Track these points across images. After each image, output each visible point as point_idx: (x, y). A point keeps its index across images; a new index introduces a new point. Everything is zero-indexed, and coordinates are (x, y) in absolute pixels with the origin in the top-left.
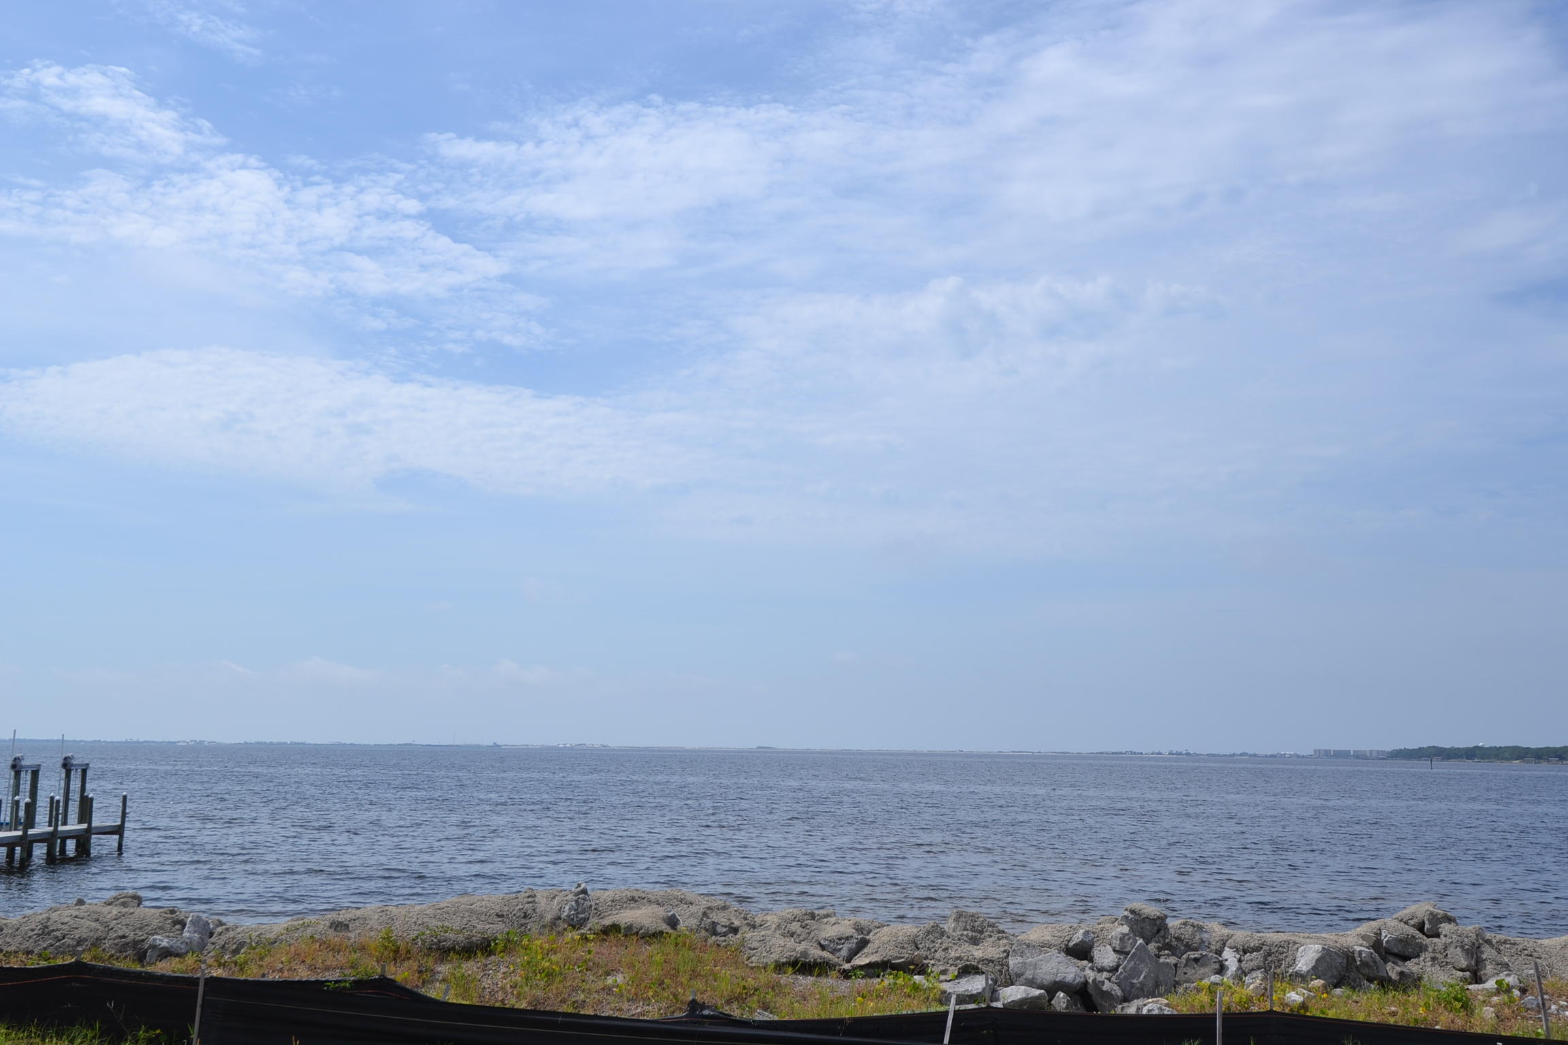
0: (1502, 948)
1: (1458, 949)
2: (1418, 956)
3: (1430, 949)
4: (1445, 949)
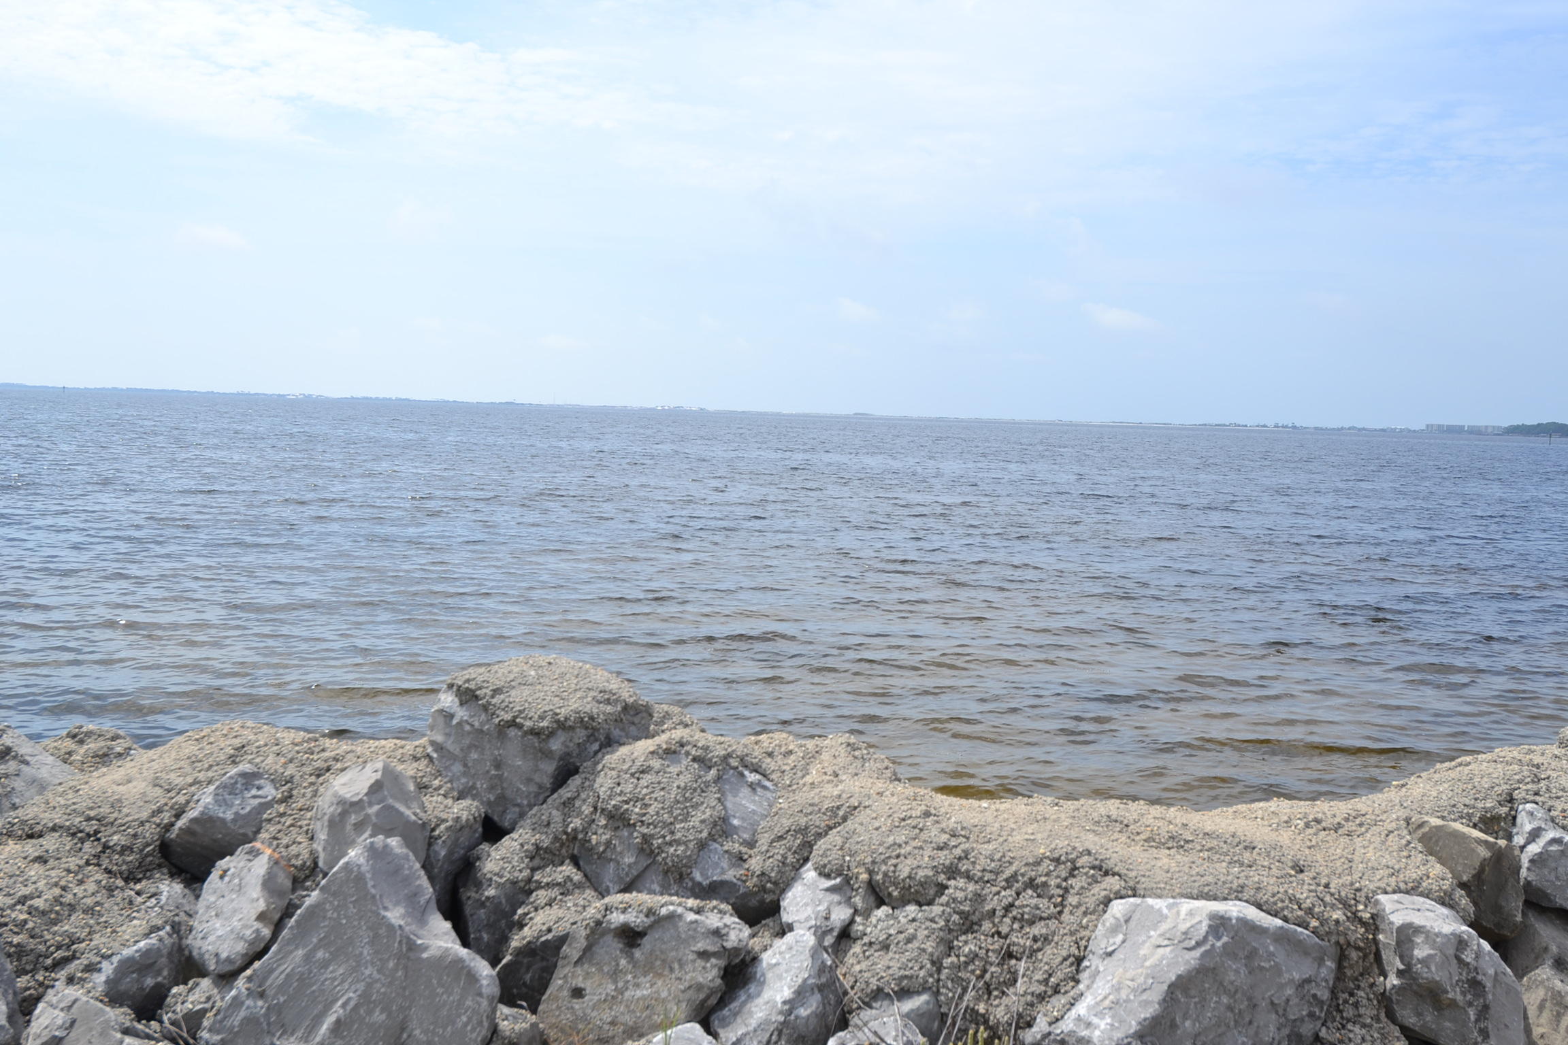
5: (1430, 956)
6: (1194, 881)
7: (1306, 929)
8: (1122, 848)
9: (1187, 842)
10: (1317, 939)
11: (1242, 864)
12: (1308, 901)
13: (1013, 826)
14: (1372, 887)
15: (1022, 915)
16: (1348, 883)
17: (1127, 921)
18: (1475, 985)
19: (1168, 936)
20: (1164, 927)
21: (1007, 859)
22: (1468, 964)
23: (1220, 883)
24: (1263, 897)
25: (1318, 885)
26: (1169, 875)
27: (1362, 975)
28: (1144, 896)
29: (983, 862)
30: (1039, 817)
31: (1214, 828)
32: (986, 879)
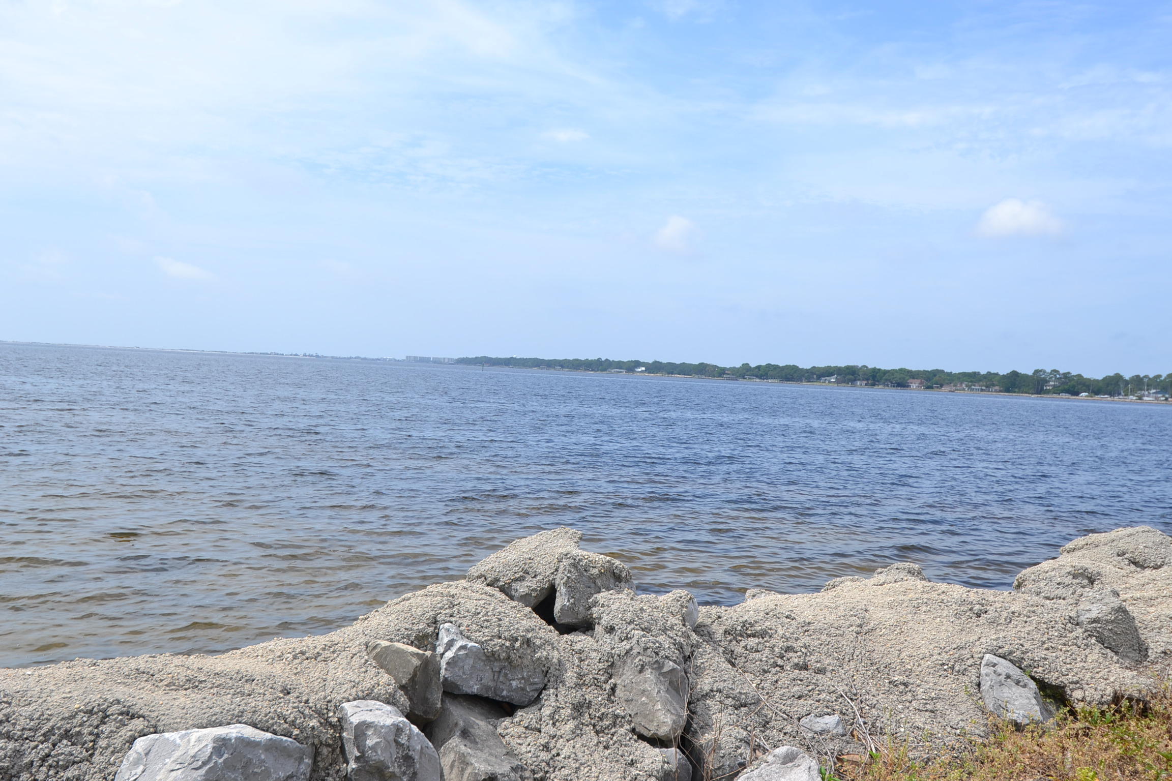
0: (739, 650)
1: (648, 673)
2: (536, 701)
3: (570, 676)
4: (611, 667)
5: (377, 743)
6: (205, 713)
7: (290, 737)
8: (147, 694)
9: (201, 682)
10: (298, 744)
11: (243, 695)
12: (292, 715)
13: (53, 688)
14: (339, 698)
15: (58, 762)
16: (322, 697)
17: (147, 754)
18: (408, 759)
19: (180, 761)
20: (177, 754)
21: (45, 716)
22: (403, 744)
23: (225, 712)
24: (257, 718)
25: (300, 702)
26: (184, 711)
27: (331, 765)
28: (163, 732)
29: (22, 722)
30: (77, 677)
31: (223, 668)
32: (25, 736)
